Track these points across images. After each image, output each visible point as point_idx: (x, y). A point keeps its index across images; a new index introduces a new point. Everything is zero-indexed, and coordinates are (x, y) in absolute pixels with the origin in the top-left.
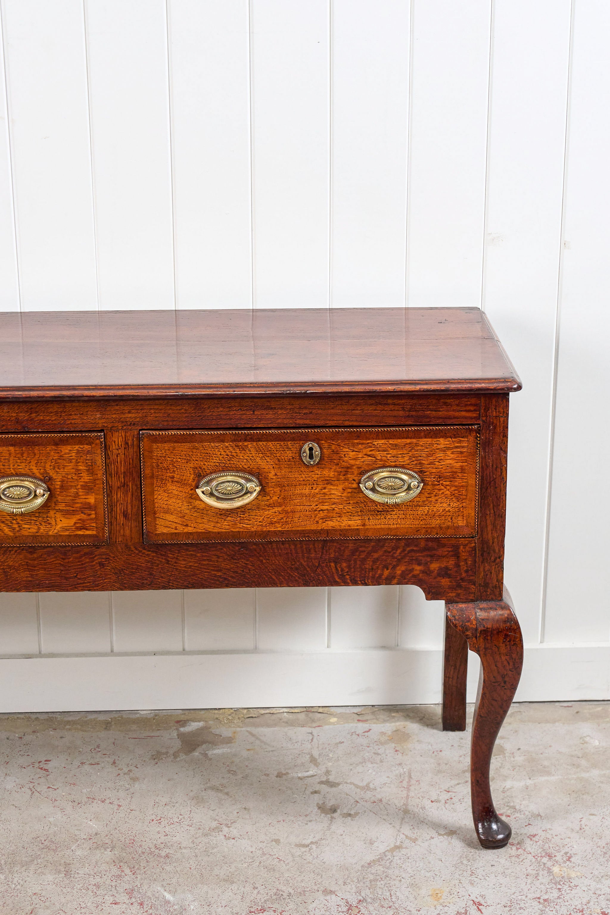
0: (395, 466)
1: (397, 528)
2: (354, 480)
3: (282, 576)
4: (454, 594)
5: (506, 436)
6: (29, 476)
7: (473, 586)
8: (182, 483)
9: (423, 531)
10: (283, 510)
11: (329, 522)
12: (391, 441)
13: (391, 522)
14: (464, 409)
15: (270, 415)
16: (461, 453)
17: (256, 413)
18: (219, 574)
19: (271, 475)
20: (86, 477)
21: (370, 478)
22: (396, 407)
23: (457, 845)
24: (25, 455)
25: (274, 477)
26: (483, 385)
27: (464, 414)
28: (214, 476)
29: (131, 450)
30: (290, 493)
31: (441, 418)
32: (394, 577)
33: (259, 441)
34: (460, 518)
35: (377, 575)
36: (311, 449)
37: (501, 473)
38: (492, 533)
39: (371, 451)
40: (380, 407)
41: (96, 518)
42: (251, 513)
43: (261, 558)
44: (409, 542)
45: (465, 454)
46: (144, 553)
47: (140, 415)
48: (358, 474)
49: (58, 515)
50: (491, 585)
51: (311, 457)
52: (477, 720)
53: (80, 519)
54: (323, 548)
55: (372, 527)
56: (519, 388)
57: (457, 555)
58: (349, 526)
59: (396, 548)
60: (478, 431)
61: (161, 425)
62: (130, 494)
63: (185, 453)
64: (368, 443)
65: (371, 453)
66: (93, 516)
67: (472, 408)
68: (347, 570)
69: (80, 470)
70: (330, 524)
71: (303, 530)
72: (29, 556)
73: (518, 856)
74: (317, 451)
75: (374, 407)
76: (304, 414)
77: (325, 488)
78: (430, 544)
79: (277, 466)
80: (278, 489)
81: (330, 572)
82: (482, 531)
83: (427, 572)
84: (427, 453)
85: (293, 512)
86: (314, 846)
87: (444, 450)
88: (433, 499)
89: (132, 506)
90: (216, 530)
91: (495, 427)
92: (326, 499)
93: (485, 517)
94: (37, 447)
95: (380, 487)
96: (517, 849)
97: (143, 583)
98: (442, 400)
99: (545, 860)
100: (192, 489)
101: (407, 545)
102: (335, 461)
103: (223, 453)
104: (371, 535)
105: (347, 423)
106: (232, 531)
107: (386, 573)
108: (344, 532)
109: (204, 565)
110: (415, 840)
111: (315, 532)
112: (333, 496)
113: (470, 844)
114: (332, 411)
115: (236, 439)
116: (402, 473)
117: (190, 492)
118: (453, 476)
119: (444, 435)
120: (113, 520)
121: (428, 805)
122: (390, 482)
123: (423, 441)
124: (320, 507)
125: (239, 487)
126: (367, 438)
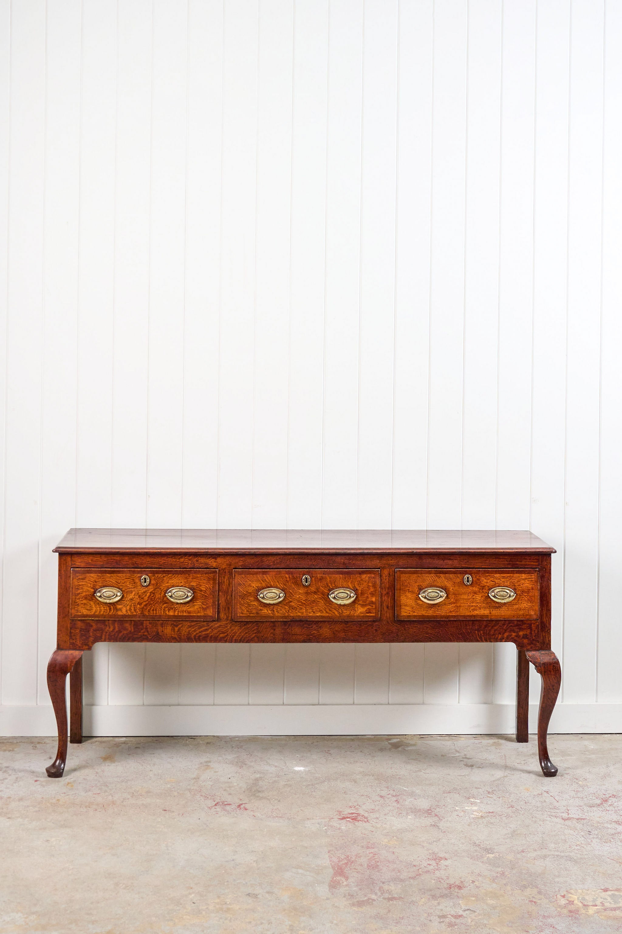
0: (504, 586)
1: (505, 615)
2: (486, 593)
3: (455, 637)
4: (530, 647)
5: (550, 574)
6: (347, 588)
7: (538, 643)
8: (413, 592)
9: (516, 617)
10: (456, 606)
12: (502, 575)
13: (502, 612)
14: (533, 560)
15: (450, 562)
16: (532, 581)
17: (444, 562)
18: (427, 635)
19: (451, 589)
20: (372, 589)
21: (493, 591)
22: (504, 560)
23: (533, 777)
24: (347, 578)
25: (452, 591)
26: (541, 550)
27: (532, 563)
28: (426, 589)
29: (391, 577)
30: (459, 598)
31: (523, 565)
32: (503, 638)
33: (446, 574)
34: (532, 611)
35: (496, 637)
36: (468, 578)
37: (549, 590)
38: (546, 618)
40: (497, 560)
41: (375, 608)
42: (442, 607)
43: (446, 628)
44: (510, 621)
45: (533, 581)
46: (395, 625)
47: (396, 562)
48: (488, 590)
49: (359, 606)
50: (546, 643)
52: (541, 710)
53: (368, 609)
54: (472, 624)
55: (494, 614)
56: (555, 552)
57: (530, 628)
58: (484, 613)
59: (504, 625)
60: (539, 571)
61: (404, 566)
62: (390, 597)
63: (415, 579)
64: (492, 576)
65: (493, 580)
66: (374, 607)
67: (536, 560)
68: (483, 635)
69: (369, 586)
70: (476, 613)
71: (464, 615)
72: (345, 626)
74: (471, 579)
75: (494, 560)
76: (465, 562)
77: (474, 596)
78: (519, 623)
79: (454, 586)
80: (453, 596)
81: (476, 636)
82: (541, 617)
83: (518, 636)
84: (517, 581)
85: (460, 606)
86: (467, 776)
87: (524, 579)
88: (520, 602)
89: (391, 603)
90: (427, 615)
91: (546, 569)
92: (474, 601)
93: (543, 611)
94: (352, 575)
95: (497, 596)
96: (562, 777)
97: (394, 639)
98: (523, 557)
100: (417, 595)
101: (509, 623)
102: (478, 584)
103: (430, 579)
104: (493, 618)
105: (483, 567)
106: (434, 615)
107: (500, 636)
108: (482, 616)
109: (421, 631)
110: (513, 774)
111: (468, 616)
112: (477, 600)
113: (539, 776)
114: (477, 561)
115: (436, 573)
116: (507, 589)
117: (416, 597)
118: (528, 591)
119: (524, 572)
120: (382, 609)
121: (516, 764)
122: (502, 593)
123: (515, 575)
124: (472, 604)
125: (437, 595)
126: (492, 574)
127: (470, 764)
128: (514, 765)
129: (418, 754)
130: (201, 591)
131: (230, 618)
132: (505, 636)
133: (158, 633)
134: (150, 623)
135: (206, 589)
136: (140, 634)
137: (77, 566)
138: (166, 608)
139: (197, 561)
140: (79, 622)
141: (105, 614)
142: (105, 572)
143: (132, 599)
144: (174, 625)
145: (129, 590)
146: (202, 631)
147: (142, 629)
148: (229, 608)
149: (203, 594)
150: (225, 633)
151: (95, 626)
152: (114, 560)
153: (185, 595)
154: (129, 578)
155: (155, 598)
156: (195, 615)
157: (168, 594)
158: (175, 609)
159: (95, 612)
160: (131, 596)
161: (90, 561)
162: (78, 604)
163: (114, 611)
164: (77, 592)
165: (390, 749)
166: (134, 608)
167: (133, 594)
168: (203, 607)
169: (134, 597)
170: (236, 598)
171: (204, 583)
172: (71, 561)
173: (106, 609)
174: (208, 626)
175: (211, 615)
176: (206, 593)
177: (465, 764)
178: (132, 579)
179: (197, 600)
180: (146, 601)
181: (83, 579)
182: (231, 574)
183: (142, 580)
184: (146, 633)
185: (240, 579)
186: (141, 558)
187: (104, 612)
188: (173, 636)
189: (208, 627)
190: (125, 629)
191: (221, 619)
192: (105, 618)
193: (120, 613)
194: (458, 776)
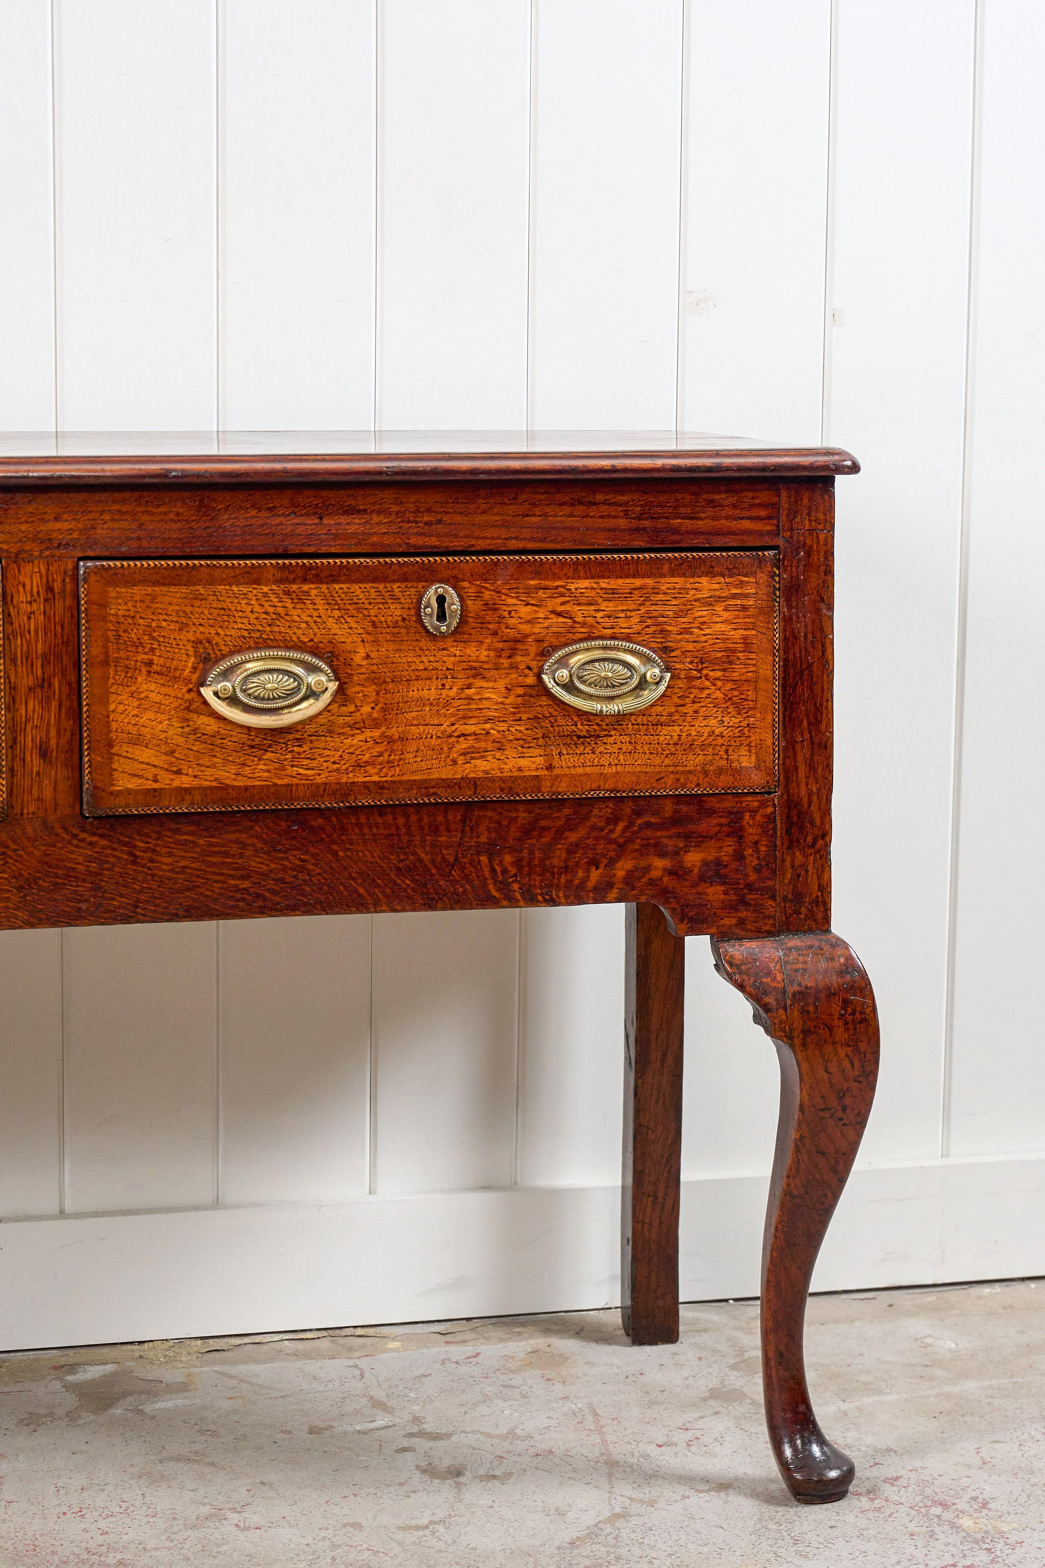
0: (613, 637)
1: (617, 773)
2: (529, 668)
3: (379, 886)
4: (734, 921)
5: (829, 572)
7: (770, 902)
8: (169, 675)
9: (670, 781)
10: (383, 735)
11: (478, 762)
12: (604, 583)
13: (605, 761)
14: (747, 514)
15: (353, 525)
16: (744, 608)
17: (325, 521)
18: (245, 884)
19: (358, 659)
21: (562, 662)
22: (613, 511)
25: (365, 662)
27: (747, 524)
28: (237, 659)
29: (59, 604)
30: (396, 698)
31: (702, 533)
32: (610, 885)
33: (333, 581)
34: (743, 751)
35: (576, 882)
36: (441, 599)
37: (823, 652)
38: (807, 784)
39: (562, 604)
40: (579, 510)
42: (316, 744)
43: (335, 847)
44: (643, 804)
45: (752, 611)
46: (83, 840)
47: (81, 526)
48: (537, 655)
50: (806, 899)
51: (442, 616)
52: (782, 1207)
54: (463, 821)
55: (567, 771)
56: (855, 468)
57: (737, 832)
58: (520, 769)
59: (614, 820)
60: (777, 563)
61: (124, 549)
62: (54, 704)
63: (177, 608)
64: (557, 587)
65: (563, 608)
67: (763, 513)
68: (513, 871)
70: (481, 766)
71: (426, 780)
73: (879, 1509)
74: (454, 604)
75: (567, 510)
76: (426, 524)
77: (469, 687)
79: (371, 638)
80: (371, 689)
81: (478, 877)
82: (787, 778)
83: (679, 872)
84: (675, 608)
85: (403, 739)
86: (440, 1528)
87: (709, 603)
88: (689, 709)
89: (58, 732)
90: (240, 782)
91: (809, 554)
92: (471, 710)
93: (794, 748)
95: (584, 682)
96: (872, 1500)
97: (80, 909)
98: (705, 496)
99: (937, 1510)
100: (190, 691)
101: (638, 814)
102: (491, 626)
103: (257, 608)
104: (565, 789)
105: (513, 545)
106: (276, 785)
107: (595, 875)
108: (509, 783)
109: (213, 865)
110: (652, 1503)
111: (448, 784)
112: (486, 704)
113: (770, 1499)
114: (484, 517)
115: (286, 577)
116: (627, 651)
117: (187, 696)
118: (728, 659)
119: (710, 569)
120: (17, 765)
121: (652, 1450)
122: (605, 671)
123: (667, 583)
124: (461, 728)
125: (291, 683)
126: (555, 577)
127: (446, 1465)
128: (646, 1456)
129: (202, 1432)
132: (620, 874)
165: (72, 1416)
177: (423, 1464)
194: (400, 1528)
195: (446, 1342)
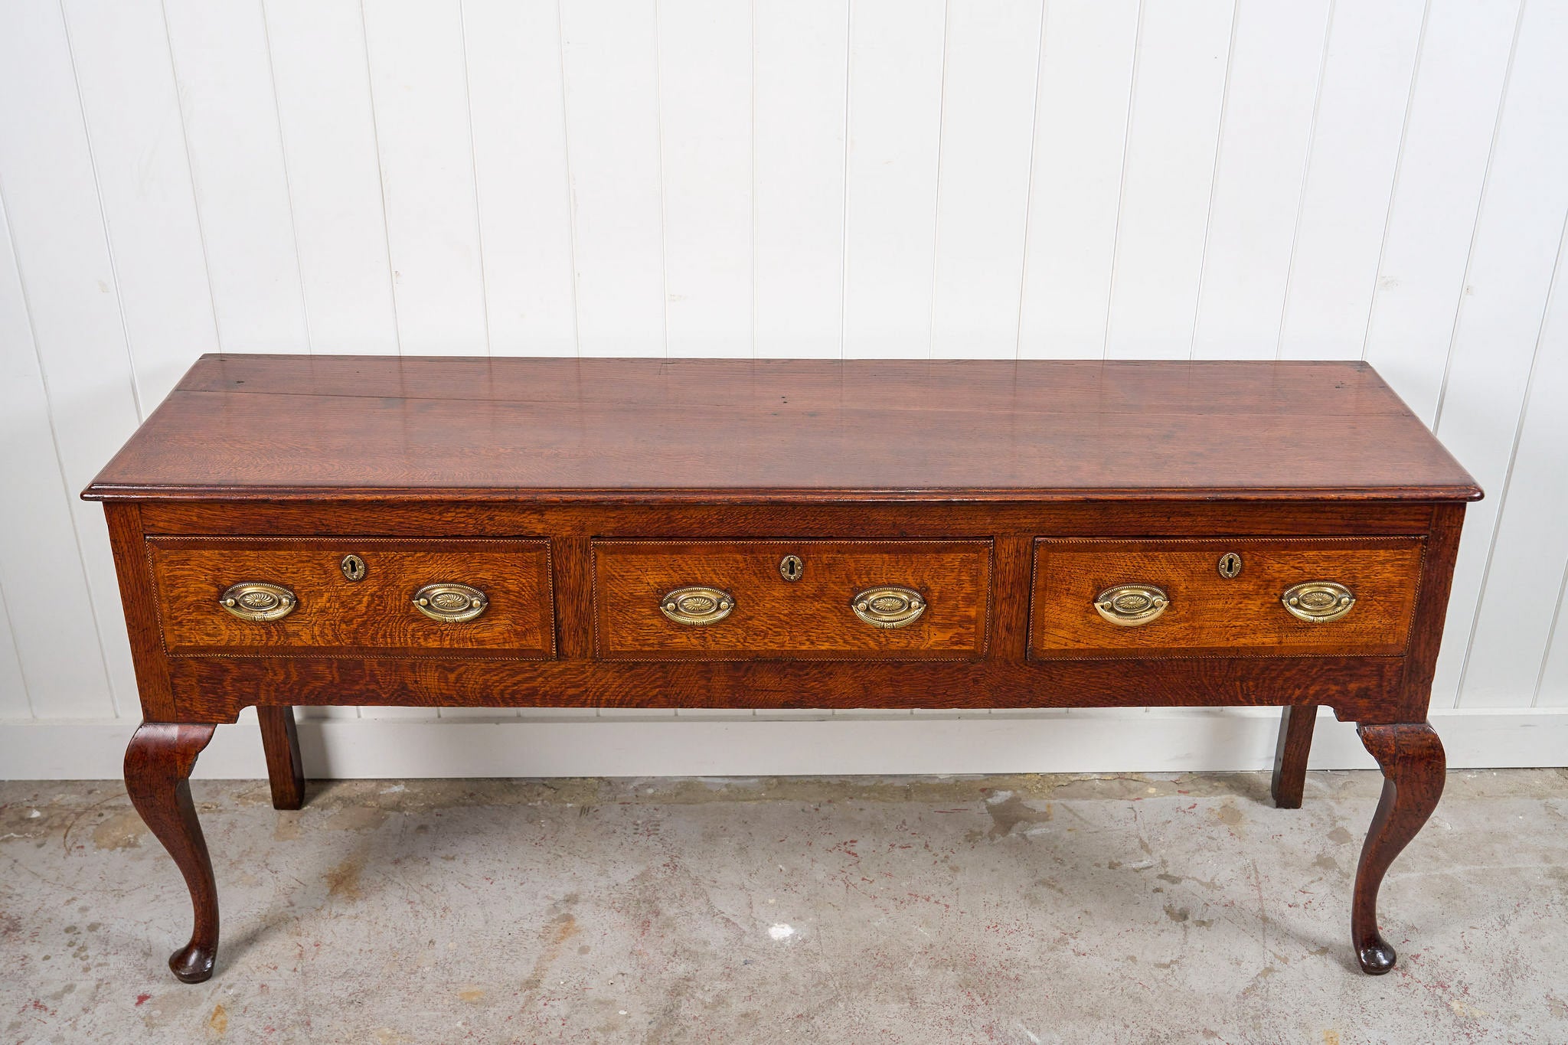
0: (1325, 580)
1: (1317, 646)
2: (1275, 594)
3: (1179, 694)
4: (1369, 715)
5: (1456, 548)
6: (905, 587)
7: (1394, 707)
8: (1078, 596)
9: (1347, 649)
10: (1190, 626)
11: (1241, 640)
12: (1323, 553)
13: (1311, 639)
14: (1412, 517)
15: (1186, 521)
16: (1403, 565)
17: (1171, 519)
18: (1108, 691)
19: (1181, 588)
20: (968, 588)
21: (1295, 593)
22: (1334, 516)
24: (901, 563)
25: (1184, 591)
26: (1441, 494)
27: (1411, 523)
28: (1116, 588)
29: (1022, 559)
30: (1200, 607)
31: (1384, 527)
32: (1305, 698)
33: (1172, 550)
34: (1391, 636)
35: (1287, 695)
36: (1231, 561)
37: (1445, 588)
38: (1424, 652)
39: (1299, 563)
40: (1315, 515)
41: (976, 633)
42: (1153, 629)
43: (1158, 676)
44: (1328, 661)
45: (1406, 567)
46: (1025, 669)
47: (1037, 521)
48: (1281, 588)
49: (933, 629)
50: (1414, 707)
51: (1230, 568)
53: (957, 634)
54: (1229, 665)
55: (1289, 644)
56: (1480, 497)
57: (1381, 676)
58: (1263, 643)
59: (1311, 667)
60: (1425, 542)
61: (1059, 532)
62: (1016, 606)
63: (1085, 563)
64: (1297, 555)
65: (1298, 565)
66: (973, 630)
67: (1422, 518)
68: (1253, 689)
69: (962, 580)
70: (1242, 642)
71: (1210, 648)
72: (894, 671)
73: (1407, 985)
74: (1237, 564)
75: (1307, 515)
76: (1227, 521)
77: (1241, 603)
78: (1352, 663)
79: (1189, 579)
80: (1186, 604)
81: (1234, 691)
82: (1413, 649)
83: (1344, 692)
84: (1363, 566)
85: (1201, 628)
86: (1176, 967)
87: (1382, 563)
88: (1363, 616)
89: (1017, 619)
90: (1112, 647)
91: (1445, 539)
92: (1240, 614)
93: (1419, 635)
94: (915, 555)
95: (1305, 603)
96: (1404, 975)
97: (1021, 701)
98: (1389, 509)
99: (1439, 991)
100: (1088, 603)
101: (1326, 663)
102: (1256, 574)
103: (1129, 563)
104: (1286, 652)
105: (1275, 532)
106: (1130, 648)
107: (1298, 692)
108: (1256, 649)
109: (1093, 682)
110: (1285, 959)
111: (1223, 649)
112: (1249, 611)
113: (1348, 967)
114: (1259, 519)
115: (1145, 549)
116: (1330, 586)
117: (1087, 605)
118: (1389, 590)
119: (1386, 546)
120: (994, 635)
121: (1286, 909)
122: (1316, 598)
123: (1359, 553)
124: (1235, 623)
125: (1143, 601)
126: (1297, 549)
127: (1178, 908)
129: (1056, 859)
130: (508, 592)
131: (589, 654)
132: (1311, 692)
133: (404, 686)
134: (380, 664)
135: (521, 588)
136: (358, 687)
137: (161, 531)
138: (418, 631)
139: (491, 519)
140: (192, 662)
141: (256, 643)
142: (242, 546)
143: (323, 611)
144: (445, 668)
145: (313, 588)
146: (519, 682)
147: (361, 677)
148: (585, 632)
149: (512, 600)
150: (578, 686)
151: (235, 672)
152: (261, 515)
153: (466, 601)
154: (309, 561)
155: (385, 607)
156: (495, 647)
157: (418, 599)
158: (443, 634)
159: (229, 641)
160: (322, 602)
161: (195, 519)
162: (181, 622)
163: (279, 639)
164: (172, 594)
165: (991, 836)
166: (333, 630)
167: (326, 595)
168: (515, 630)
169: (328, 605)
170: (603, 608)
171: (514, 574)
172: (141, 517)
173: (256, 632)
174: (536, 670)
175: (540, 648)
176: (520, 598)
177: (1166, 903)
178: (317, 562)
179: (497, 612)
180: (361, 616)
181: (185, 562)
182: (587, 551)
183: (345, 565)
184: (371, 687)
185: (611, 564)
186: (335, 512)
187: (253, 639)
188: (443, 691)
189: (535, 673)
190: (317, 677)
191: (567, 656)
192: (258, 653)
193: (295, 642)
195: (1179, 791)
